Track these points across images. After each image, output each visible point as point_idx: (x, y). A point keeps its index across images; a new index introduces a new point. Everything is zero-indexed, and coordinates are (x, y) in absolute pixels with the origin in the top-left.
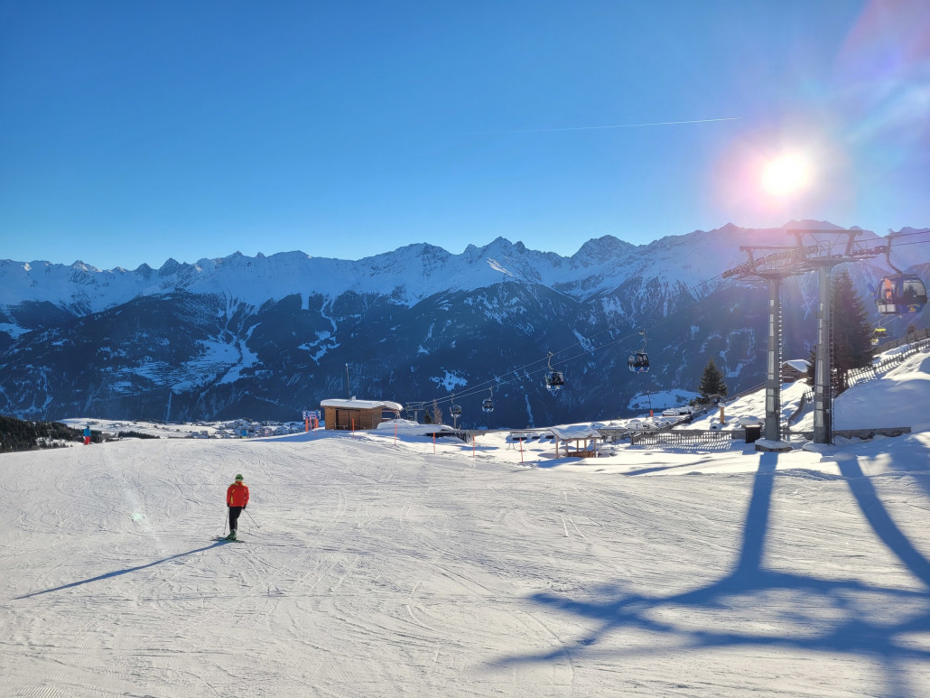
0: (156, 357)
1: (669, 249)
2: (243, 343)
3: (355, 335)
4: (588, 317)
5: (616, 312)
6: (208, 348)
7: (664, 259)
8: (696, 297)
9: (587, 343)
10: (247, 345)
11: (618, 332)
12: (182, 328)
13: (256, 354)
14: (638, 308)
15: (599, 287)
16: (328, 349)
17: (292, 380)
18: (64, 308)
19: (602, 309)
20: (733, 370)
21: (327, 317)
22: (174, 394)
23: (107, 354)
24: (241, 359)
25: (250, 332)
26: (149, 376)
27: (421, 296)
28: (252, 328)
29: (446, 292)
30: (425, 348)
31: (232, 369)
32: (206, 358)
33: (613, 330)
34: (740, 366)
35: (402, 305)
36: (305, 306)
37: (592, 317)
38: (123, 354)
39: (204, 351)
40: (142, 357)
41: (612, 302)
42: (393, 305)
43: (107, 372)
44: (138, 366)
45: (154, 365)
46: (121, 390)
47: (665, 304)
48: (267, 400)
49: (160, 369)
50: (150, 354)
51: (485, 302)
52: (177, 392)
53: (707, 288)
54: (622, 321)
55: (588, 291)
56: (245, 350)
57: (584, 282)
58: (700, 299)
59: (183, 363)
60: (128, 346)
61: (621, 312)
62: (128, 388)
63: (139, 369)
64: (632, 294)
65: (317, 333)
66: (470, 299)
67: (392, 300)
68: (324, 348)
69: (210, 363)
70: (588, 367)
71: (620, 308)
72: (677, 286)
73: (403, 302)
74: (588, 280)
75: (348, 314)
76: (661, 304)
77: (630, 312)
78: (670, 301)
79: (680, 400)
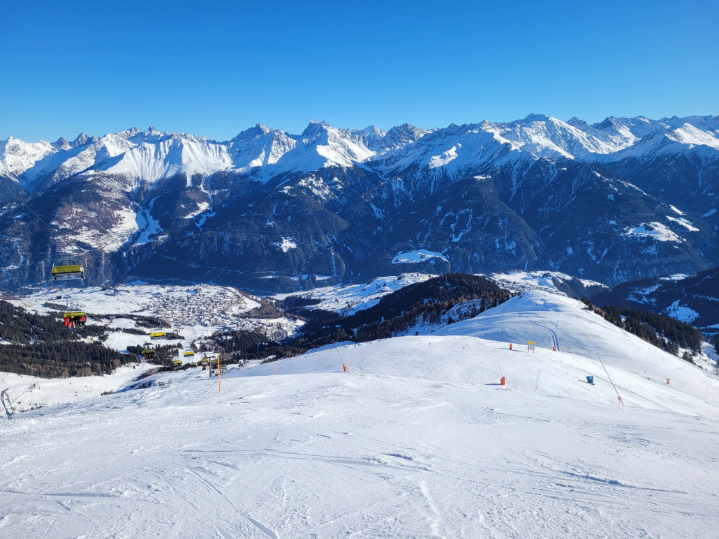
0: (90, 226)
1: (444, 138)
2: (147, 212)
3: (226, 206)
4: (381, 194)
5: (400, 190)
6: (124, 218)
7: (440, 145)
8: (452, 179)
9: (379, 212)
10: (151, 213)
11: (400, 204)
12: (104, 203)
13: (158, 221)
14: (415, 186)
15: (397, 164)
16: (207, 217)
17: (184, 243)
18: (6, 176)
19: (391, 188)
20: (457, 237)
21: (205, 191)
22: (105, 253)
23: (56, 227)
24: (147, 225)
25: (151, 204)
26: (87, 242)
27: (272, 174)
28: (154, 200)
29: (289, 172)
30: (271, 221)
31: (143, 233)
32: (123, 225)
33: (398, 203)
34: (461, 234)
35: (259, 182)
36: (189, 183)
37: (384, 193)
38: (68, 226)
39: (121, 220)
40: (80, 227)
42: (252, 182)
43: (59, 240)
44: (78, 234)
45: (89, 233)
46: (70, 252)
47: (432, 183)
48: (168, 258)
49: (93, 236)
50: (86, 225)
51: (314, 183)
52: (107, 252)
53: (461, 172)
54: (403, 196)
55: (389, 167)
56: (150, 218)
57: (387, 160)
58: (455, 180)
59: (108, 230)
60: (70, 220)
61: (403, 189)
62: (75, 251)
63: (80, 236)
64: (412, 176)
65: (199, 205)
66: (303, 181)
67: (251, 177)
68: (204, 216)
69: (126, 229)
70: (377, 230)
71: (403, 187)
72: (441, 171)
73: (259, 179)
74: (389, 159)
75: (219, 189)
76: (430, 184)
77: (409, 189)
78: (435, 182)
79: (422, 257)
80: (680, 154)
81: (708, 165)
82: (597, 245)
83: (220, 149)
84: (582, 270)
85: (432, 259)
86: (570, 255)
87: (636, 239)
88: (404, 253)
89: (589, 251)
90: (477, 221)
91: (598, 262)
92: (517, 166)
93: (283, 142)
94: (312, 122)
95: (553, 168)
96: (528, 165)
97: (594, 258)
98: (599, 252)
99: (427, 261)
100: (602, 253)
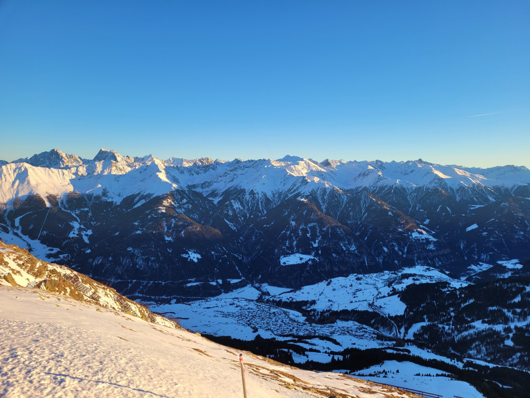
4: (228, 211)
5: (239, 208)
9: (232, 225)
11: (243, 219)
14: (248, 205)
19: (233, 206)
20: (315, 243)
21: (66, 211)
28: (16, 220)
30: (168, 237)
33: (241, 218)
34: (317, 241)
36: (48, 204)
37: (230, 211)
41: (236, 202)
42: (106, 202)
47: (260, 203)
53: (274, 194)
54: (242, 213)
61: (241, 208)
64: (243, 198)
65: (72, 224)
67: (104, 198)
71: (240, 206)
74: (204, 183)
75: (79, 208)
76: (258, 204)
77: (244, 207)
78: (262, 203)
79: (301, 259)
80: (394, 186)
81: (412, 193)
82: (399, 244)
83: (63, 174)
84: (397, 262)
85: (309, 260)
86: (387, 253)
87: (419, 240)
88: (285, 257)
89: (396, 249)
90: (324, 231)
91: (404, 256)
92: (319, 192)
93: (119, 168)
94: (103, 150)
95: (342, 194)
96: (326, 192)
97: (401, 253)
98: (402, 249)
99: (307, 262)
100: (404, 249)
